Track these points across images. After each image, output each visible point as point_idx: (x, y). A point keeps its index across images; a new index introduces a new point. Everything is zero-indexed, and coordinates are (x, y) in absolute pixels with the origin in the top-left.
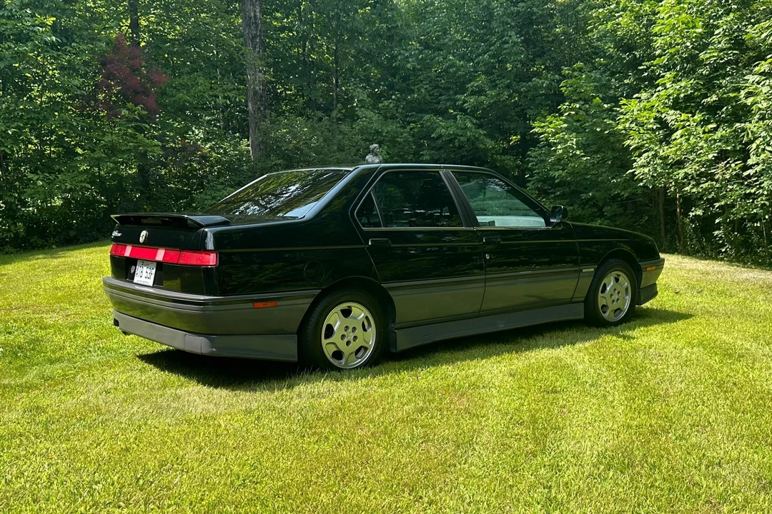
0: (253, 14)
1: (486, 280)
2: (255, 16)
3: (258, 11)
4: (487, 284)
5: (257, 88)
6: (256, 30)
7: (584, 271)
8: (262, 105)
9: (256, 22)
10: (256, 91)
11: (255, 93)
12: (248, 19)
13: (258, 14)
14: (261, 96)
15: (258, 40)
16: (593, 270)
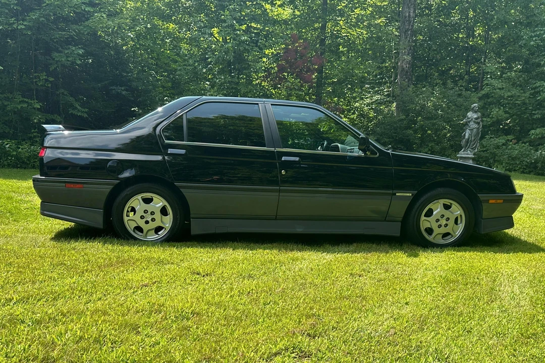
0: (407, 14)
1: (280, 191)
2: (409, 15)
3: (412, 11)
4: (281, 194)
5: (405, 66)
6: (409, 25)
7: (397, 194)
8: (407, 78)
9: (409, 20)
10: (404, 69)
11: (403, 69)
12: (404, 18)
13: (411, 14)
14: (407, 72)
15: (409, 33)
16: (411, 195)
